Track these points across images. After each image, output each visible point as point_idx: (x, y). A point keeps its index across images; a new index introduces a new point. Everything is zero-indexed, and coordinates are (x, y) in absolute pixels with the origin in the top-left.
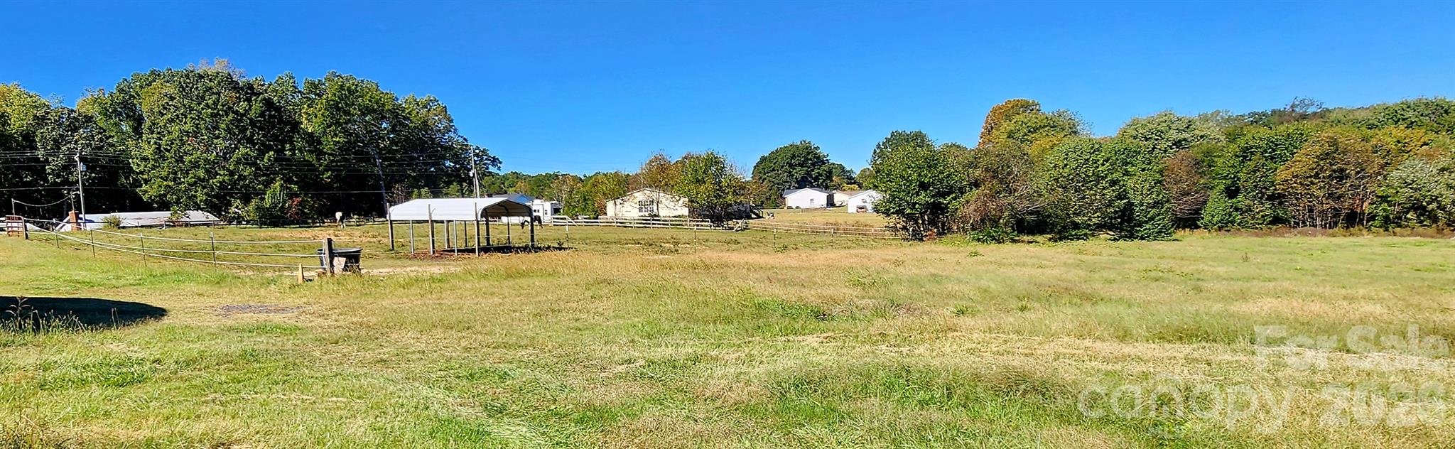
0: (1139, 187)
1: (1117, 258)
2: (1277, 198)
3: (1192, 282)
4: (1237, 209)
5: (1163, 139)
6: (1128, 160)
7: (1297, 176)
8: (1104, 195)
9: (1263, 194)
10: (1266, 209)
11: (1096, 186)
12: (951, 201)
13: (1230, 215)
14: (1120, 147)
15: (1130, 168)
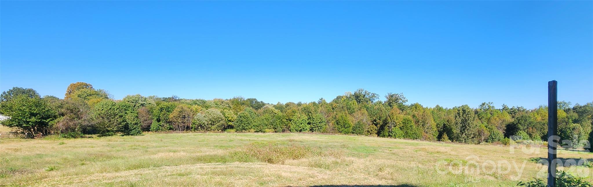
0: (130, 118)
1: (123, 142)
2: (170, 122)
3: (145, 149)
4: (160, 125)
5: (137, 103)
6: (127, 109)
7: (174, 117)
8: (117, 120)
9: (167, 121)
10: (167, 125)
11: (114, 117)
12: (50, 121)
13: (159, 127)
14: (124, 104)
15: (127, 112)
